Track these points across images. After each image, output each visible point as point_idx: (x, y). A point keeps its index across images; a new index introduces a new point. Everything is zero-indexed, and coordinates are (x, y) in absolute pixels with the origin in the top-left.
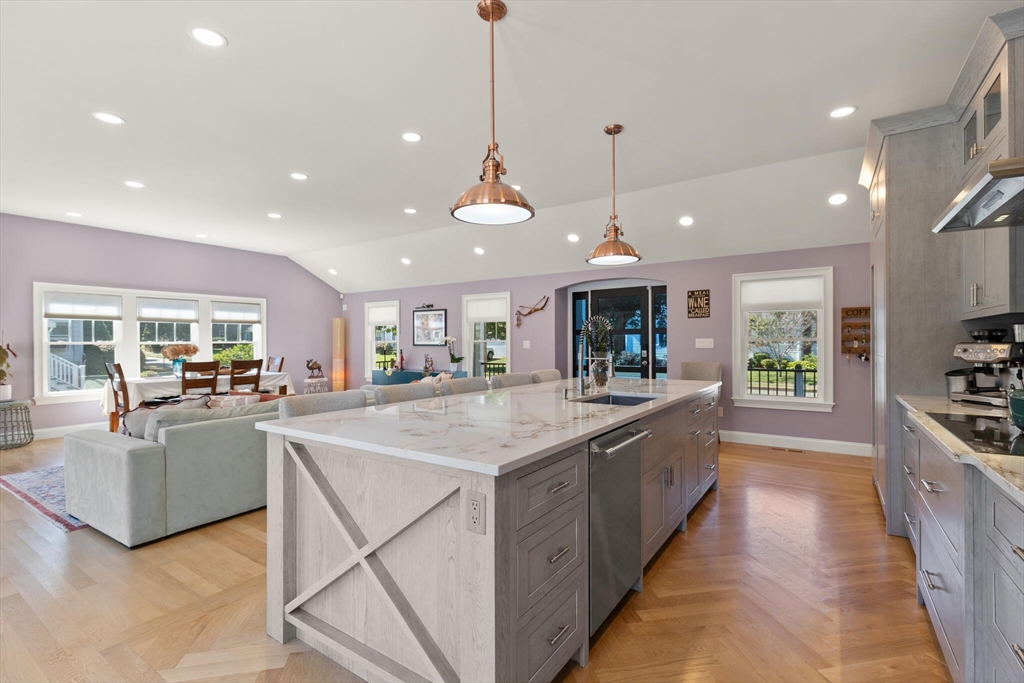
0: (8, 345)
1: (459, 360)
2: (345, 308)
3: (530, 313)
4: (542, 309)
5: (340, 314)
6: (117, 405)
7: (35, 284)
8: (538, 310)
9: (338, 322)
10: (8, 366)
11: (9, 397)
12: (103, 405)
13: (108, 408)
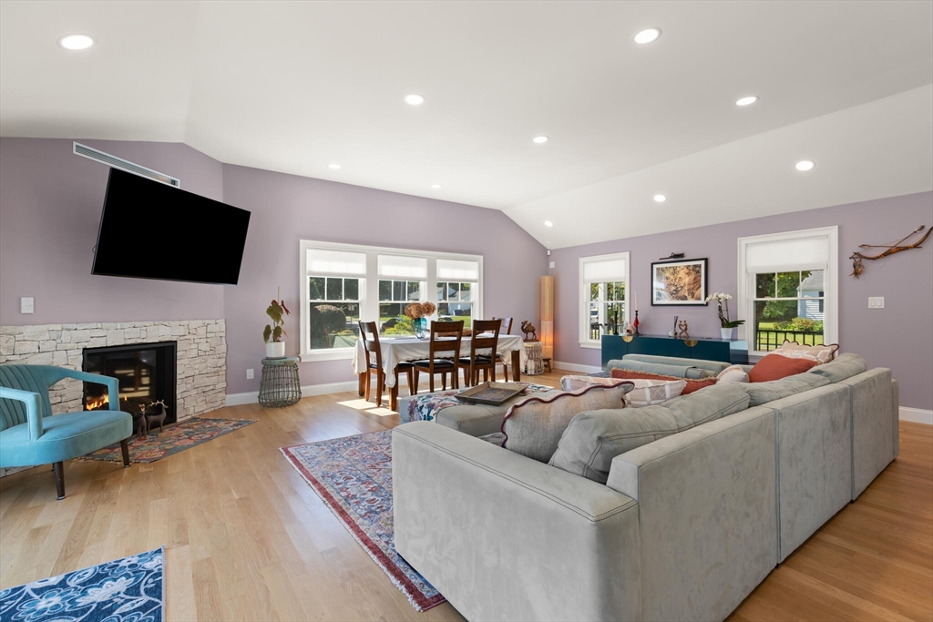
0: (283, 302)
1: (736, 324)
2: (552, 265)
3: (885, 255)
4: (916, 246)
5: (547, 271)
6: (369, 366)
7: (301, 241)
8: (907, 248)
9: (547, 280)
10: (283, 323)
11: (283, 355)
12: (354, 365)
13: (358, 368)
